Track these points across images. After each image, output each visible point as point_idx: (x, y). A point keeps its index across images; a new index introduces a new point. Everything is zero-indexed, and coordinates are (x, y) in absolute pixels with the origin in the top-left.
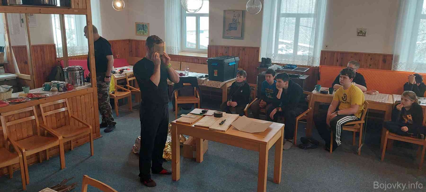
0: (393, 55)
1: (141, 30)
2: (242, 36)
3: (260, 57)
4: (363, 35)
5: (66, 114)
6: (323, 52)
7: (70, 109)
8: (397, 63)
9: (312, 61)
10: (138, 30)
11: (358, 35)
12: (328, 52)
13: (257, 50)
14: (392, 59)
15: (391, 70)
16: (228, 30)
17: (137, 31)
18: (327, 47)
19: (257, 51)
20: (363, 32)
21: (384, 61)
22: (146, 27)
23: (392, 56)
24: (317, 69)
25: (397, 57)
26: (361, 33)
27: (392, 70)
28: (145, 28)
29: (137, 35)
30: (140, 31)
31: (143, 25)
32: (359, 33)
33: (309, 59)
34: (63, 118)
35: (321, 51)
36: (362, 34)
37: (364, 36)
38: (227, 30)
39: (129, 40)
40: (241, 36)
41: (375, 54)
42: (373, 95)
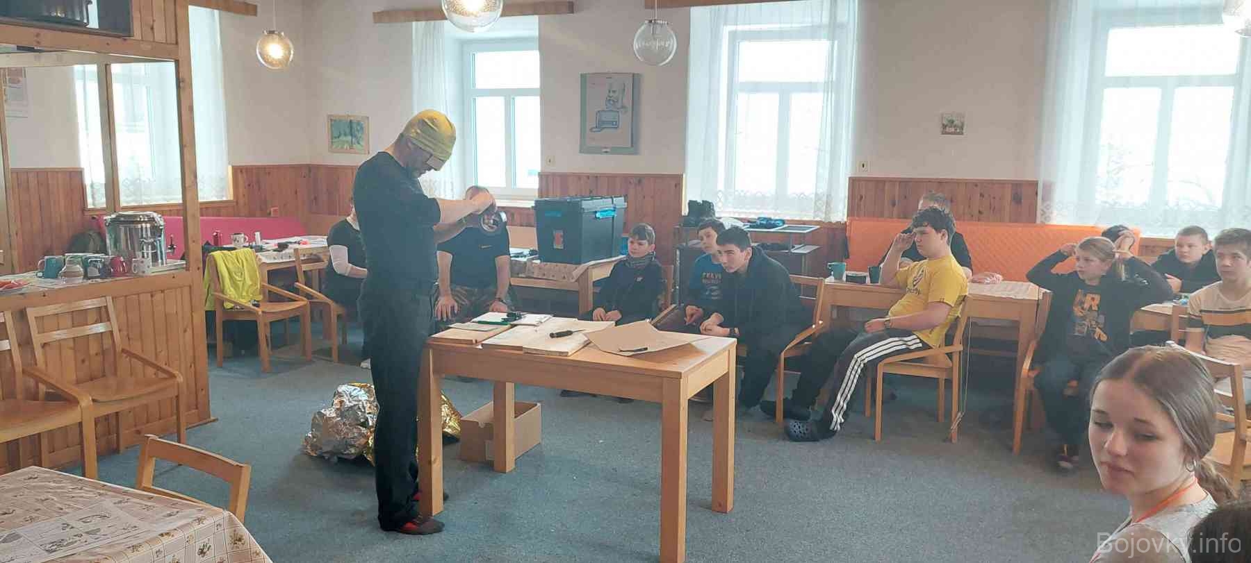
0: (1037, 181)
1: (345, 135)
2: (632, 146)
3: (686, 200)
4: (958, 131)
5: (107, 343)
6: (854, 182)
7: (120, 331)
8: (1048, 203)
9: (824, 207)
10: (336, 138)
11: (944, 133)
12: (868, 180)
13: (676, 182)
14: (1037, 194)
15: (1035, 222)
16: (594, 130)
17: (334, 140)
18: (863, 166)
19: (676, 186)
20: (956, 122)
21: (1017, 199)
22: (359, 128)
23: (1034, 184)
24: (842, 227)
25: (1049, 188)
26: (952, 127)
27: (1038, 222)
28: (358, 131)
29: (331, 150)
30: (341, 138)
31: (351, 121)
32: (944, 126)
33: (819, 199)
34: (97, 354)
35: (850, 178)
36: (953, 130)
37: (958, 134)
38: (591, 130)
39: (310, 168)
40: (630, 145)
41: (992, 182)
42: (988, 283)
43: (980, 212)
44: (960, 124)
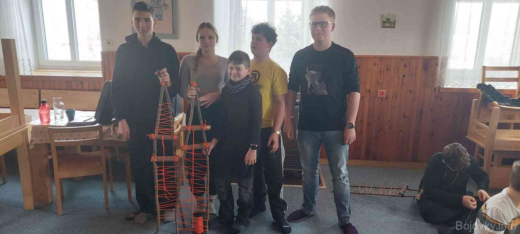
0: (438, 57)
2: (173, 33)
4: (392, 25)
11: (383, 27)
14: (437, 64)
20: (391, 20)
21: (425, 68)
23: (436, 59)
26: (388, 23)
32: (384, 23)
41: (411, 57)
43: (404, 76)
44: (393, 22)
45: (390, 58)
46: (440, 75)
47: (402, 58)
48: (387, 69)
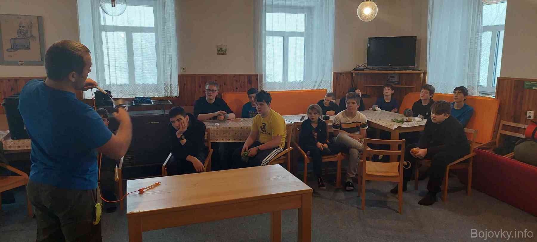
0: (257, 74)
4: (224, 53)
6: (180, 77)
8: (262, 83)
9: (169, 91)
11: (218, 54)
12: (186, 76)
14: (257, 79)
16: (11, 50)
18: (184, 69)
20: (223, 49)
21: (250, 82)
25: (261, 76)
26: (222, 51)
32: (218, 51)
33: (166, 86)
38: (8, 50)
40: (40, 60)
41: (240, 75)
43: (237, 88)
44: (225, 50)
45: (226, 76)
46: (260, 86)
47: (234, 76)
48: (225, 84)
